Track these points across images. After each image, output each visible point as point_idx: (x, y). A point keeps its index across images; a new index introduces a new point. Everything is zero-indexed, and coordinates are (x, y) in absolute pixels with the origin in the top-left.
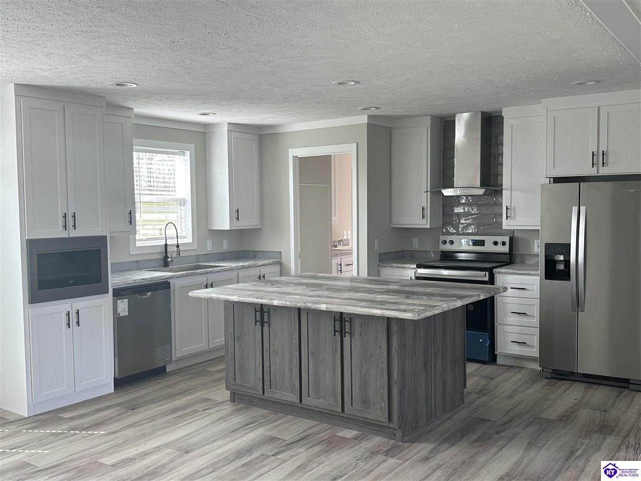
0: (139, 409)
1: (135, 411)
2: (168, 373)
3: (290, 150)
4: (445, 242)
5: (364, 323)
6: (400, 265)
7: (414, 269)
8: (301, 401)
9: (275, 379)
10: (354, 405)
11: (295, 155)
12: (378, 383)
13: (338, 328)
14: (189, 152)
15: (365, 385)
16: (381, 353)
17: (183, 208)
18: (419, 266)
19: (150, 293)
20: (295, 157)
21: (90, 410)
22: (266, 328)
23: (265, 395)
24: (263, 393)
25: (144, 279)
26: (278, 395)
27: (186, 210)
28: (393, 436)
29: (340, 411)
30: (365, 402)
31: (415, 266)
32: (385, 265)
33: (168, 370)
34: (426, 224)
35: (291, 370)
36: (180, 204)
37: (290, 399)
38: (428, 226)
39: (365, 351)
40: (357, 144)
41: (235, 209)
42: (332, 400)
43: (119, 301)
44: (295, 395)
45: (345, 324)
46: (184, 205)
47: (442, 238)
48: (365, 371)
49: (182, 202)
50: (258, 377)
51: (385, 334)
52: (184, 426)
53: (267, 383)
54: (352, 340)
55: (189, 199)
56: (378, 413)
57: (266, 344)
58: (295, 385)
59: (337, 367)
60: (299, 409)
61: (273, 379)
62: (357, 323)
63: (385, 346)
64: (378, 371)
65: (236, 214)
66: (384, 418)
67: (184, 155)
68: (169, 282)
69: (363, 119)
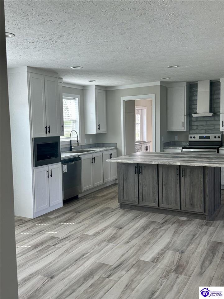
0: (82, 213)
1: (81, 213)
2: (79, 198)
3: (121, 98)
4: (191, 137)
5: (192, 171)
6: (174, 148)
7: (181, 149)
8: (159, 206)
9: (145, 197)
10: (186, 206)
11: (124, 100)
12: (199, 196)
13: (178, 174)
14: (77, 99)
15: (192, 197)
16: (201, 183)
17: (75, 124)
18: (183, 148)
19: (73, 162)
20: (124, 101)
21: (60, 214)
22: (140, 175)
23: (140, 204)
24: (139, 204)
25: (71, 156)
26: (147, 204)
27: (77, 125)
28: (205, 219)
29: (179, 209)
30: (192, 205)
31: (182, 148)
32: (167, 148)
33: (79, 197)
34: (184, 129)
35: (153, 192)
36: (73, 122)
37: (153, 205)
38: (185, 131)
39: (192, 182)
40: (155, 94)
41: (98, 125)
42: (174, 204)
43: (64, 166)
44: (156, 203)
45: (182, 172)
46: (75, 123)
47: (190, 136)
48: (192, 191)
49: (74, 121)
50: (136, 197)
51: (203, 175)
52: (108, 218)
53: (141, 199)
54: (186, 179)
55: (78, 120)
56: (199, 209)
57: (140, 182)
58: (155, 199)
59: (177, 191)
60: (158, 210)
61: (144, 197)
62: (188, 171)
63: (202, 180)
64: (199, 191)
65: (98, 127)
66: (202, 211)
67: (75, 100)
68: (80, 157)
69: (159, 83)
